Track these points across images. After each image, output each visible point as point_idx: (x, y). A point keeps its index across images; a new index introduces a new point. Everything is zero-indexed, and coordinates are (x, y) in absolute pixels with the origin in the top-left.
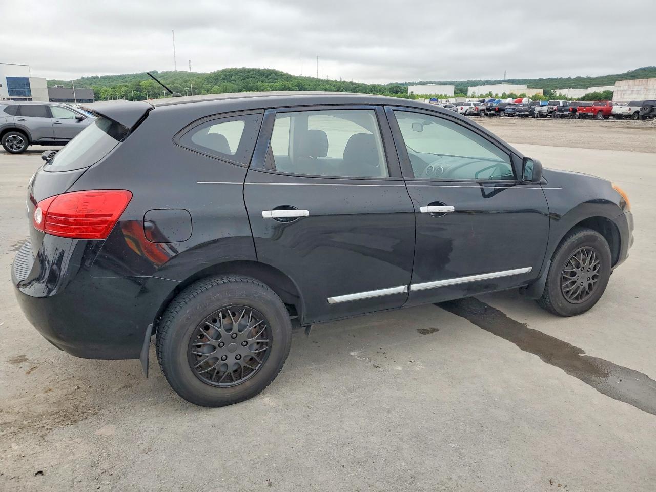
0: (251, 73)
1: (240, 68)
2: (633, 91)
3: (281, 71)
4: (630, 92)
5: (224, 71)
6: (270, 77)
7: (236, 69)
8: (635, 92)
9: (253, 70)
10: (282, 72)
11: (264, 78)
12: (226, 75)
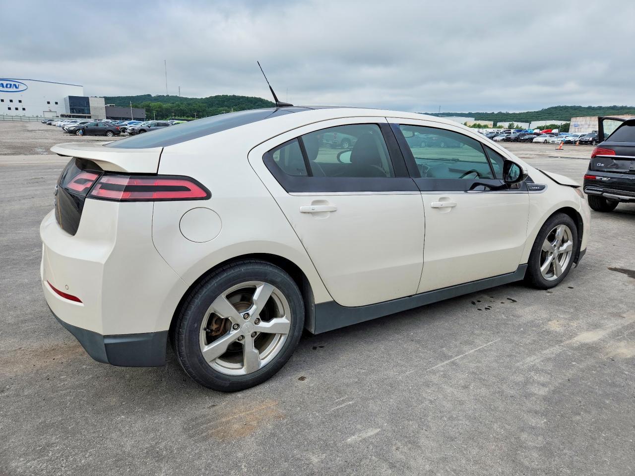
0: (241, 100)
1: (230, 96)
2: (589, 125)
3: (266, 99)
4: (587, 126)
5: (216, 97)
6: (257, 104)
7: (227, 96)
8: (591, 126)
9: (243, 97)
10: (267, 101)
11: (252, 105)
12: (219, 101)
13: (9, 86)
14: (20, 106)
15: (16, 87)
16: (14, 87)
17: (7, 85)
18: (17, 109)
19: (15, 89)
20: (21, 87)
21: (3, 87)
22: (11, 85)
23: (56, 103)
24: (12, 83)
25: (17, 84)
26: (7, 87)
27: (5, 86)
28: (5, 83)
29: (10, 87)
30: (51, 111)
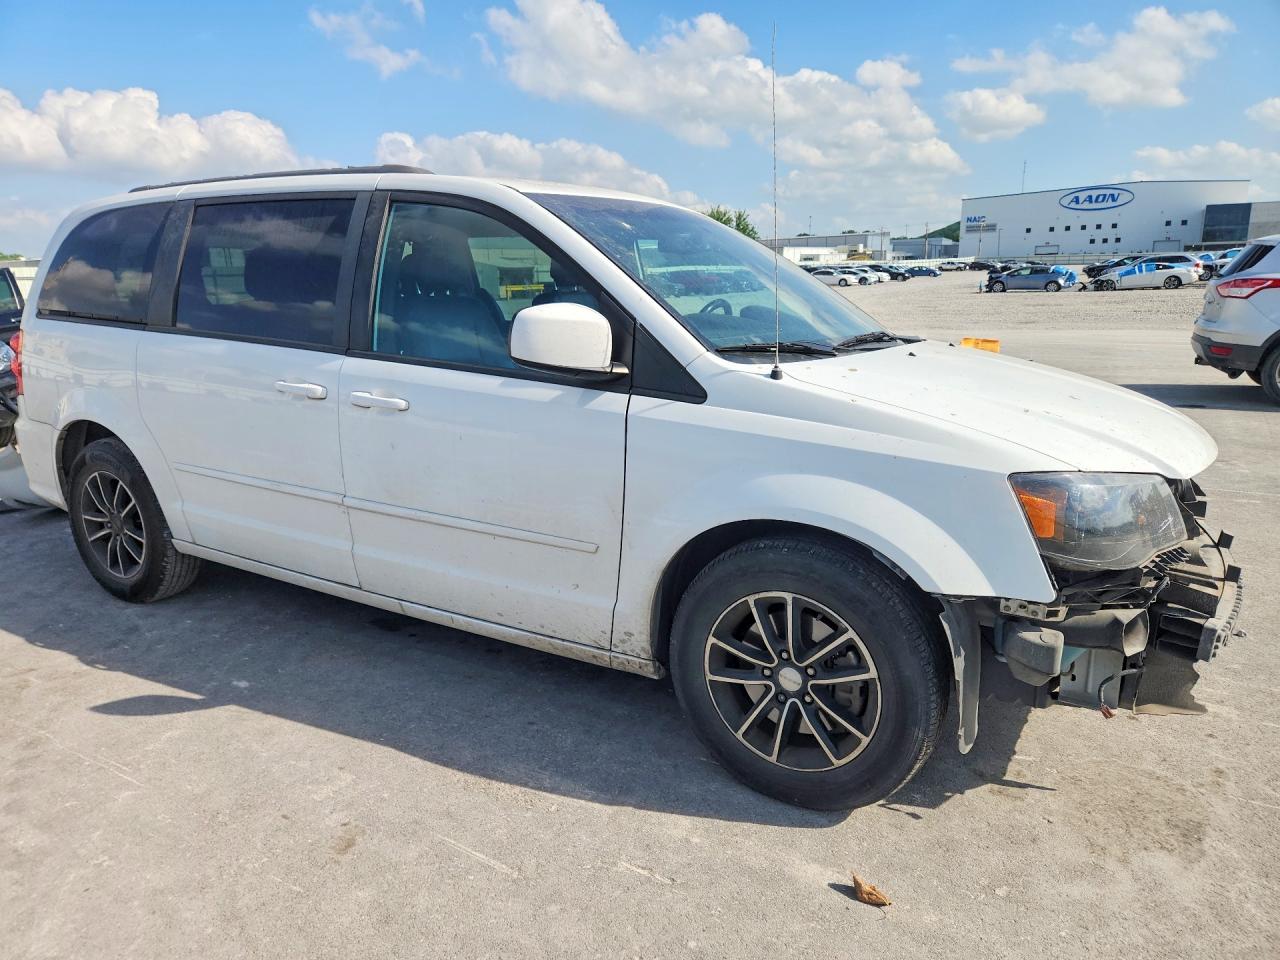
13: (1101, 198)
14: (1111, 235)
15: (1114, 200)
16: (1110, 199)
17: (1098, 197)
18: (1105, 241)
19: (1110, 203)
20: (1124, 198)
21: (1091, 201)
22: (1105, 195)
23: (1184, 223)
24: (1108, 192)
25: (1116, 192)
26: (1096, 201)
27: (1094, 198)
28: (1094, 194)
29: (1103, 201)
30: (1168, 239)
